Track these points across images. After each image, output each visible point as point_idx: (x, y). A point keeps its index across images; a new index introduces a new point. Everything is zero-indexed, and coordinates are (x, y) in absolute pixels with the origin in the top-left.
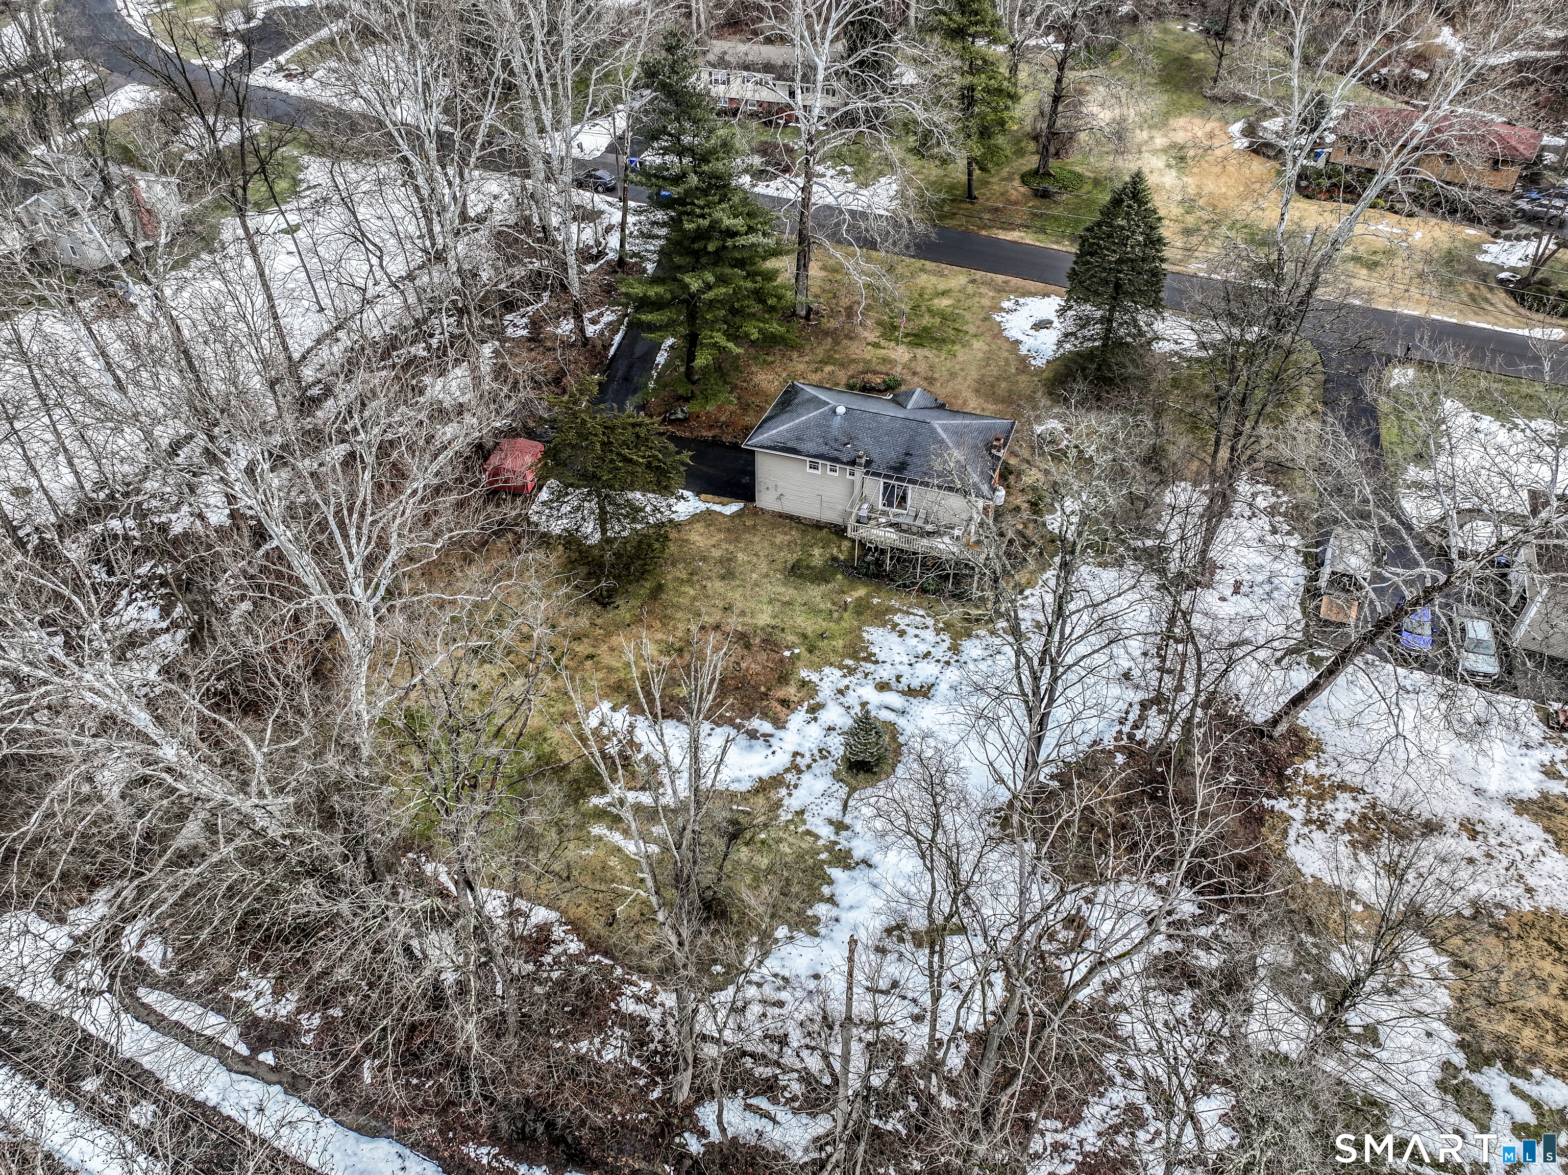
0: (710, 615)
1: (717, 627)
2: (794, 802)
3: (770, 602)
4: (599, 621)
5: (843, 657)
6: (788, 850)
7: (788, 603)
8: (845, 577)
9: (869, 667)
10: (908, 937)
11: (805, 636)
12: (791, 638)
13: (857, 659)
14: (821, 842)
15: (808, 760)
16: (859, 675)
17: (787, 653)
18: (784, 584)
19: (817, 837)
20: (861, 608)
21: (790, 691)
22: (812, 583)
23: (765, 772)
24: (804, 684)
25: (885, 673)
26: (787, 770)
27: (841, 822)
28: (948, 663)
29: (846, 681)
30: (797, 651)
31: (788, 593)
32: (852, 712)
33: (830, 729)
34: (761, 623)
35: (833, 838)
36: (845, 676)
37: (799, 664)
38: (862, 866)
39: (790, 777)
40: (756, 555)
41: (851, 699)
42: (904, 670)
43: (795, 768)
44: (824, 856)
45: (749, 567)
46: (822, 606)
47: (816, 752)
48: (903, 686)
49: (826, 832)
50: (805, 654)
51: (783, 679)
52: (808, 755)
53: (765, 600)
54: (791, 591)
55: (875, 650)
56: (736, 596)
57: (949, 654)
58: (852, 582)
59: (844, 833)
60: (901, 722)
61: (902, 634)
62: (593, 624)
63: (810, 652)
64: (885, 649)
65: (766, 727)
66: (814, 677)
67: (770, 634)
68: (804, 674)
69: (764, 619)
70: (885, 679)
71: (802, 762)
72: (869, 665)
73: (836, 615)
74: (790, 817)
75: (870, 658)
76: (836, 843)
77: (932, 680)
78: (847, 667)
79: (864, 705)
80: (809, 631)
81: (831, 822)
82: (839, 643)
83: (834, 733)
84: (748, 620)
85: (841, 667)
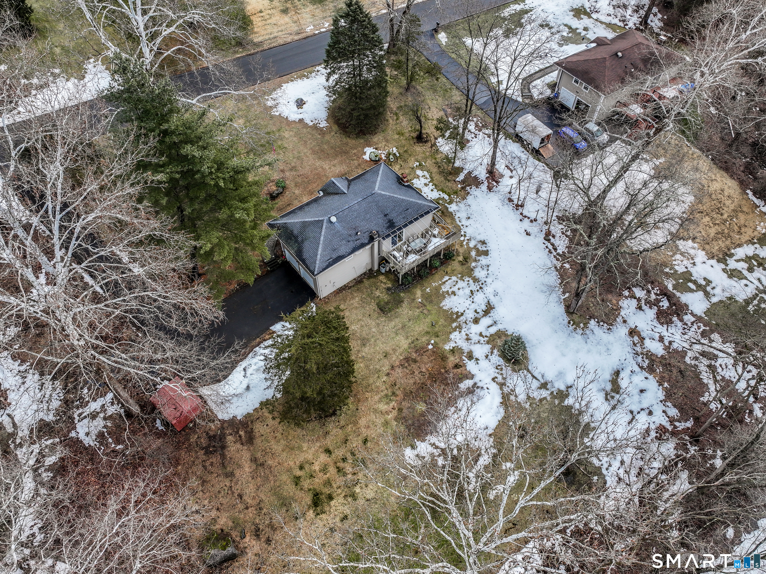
0: (383, 366)
1: (393, 367)
2: (522, 397)
3: (397, 334)
4: (342, 423)
5: (450, 325)
6: (546, 414)
7: (404, 327)
8: (405, 293)
9: (462, 319)
10: (613, 394)
11: (428, 333)
12: (424, 339)
13: (455, 321)
14: (549, 398)
15: (500, 377)
16: (464, 325)
17: (430, 347)
18: (391, 320)
19: (545, 398)
20: (428, 298)
21: (452, 360)
22: (398, 308)
23: (498, 399)
24: (453, 351)
25: (470, 315)
26: (501, 389)
27: (542, 384)
28: (481, 288)
29: (463, 333)
30: (432, 342)
31: (396, 322)
32: (482, 342)
33: (487, 357)
34: (406, 346)
35: (549, 392)
36: (460, 332)
37: (441, 345)
38: (570, 390)
39: (506, 390)
40: (359, 320)
41: (475, 338)
42: (473, 307)
43: (502, 385)
44: (557, 402)
45: (366, 329)
46: (416, 314)
47: (497, 371)
48: (481, 313)
49: (545, 393)
50: (437, 339)
51: (444, 358)
52: (497, 375)
53: (393, 335)
54: (397, 320)
55: (455, 310)
56: (381, 347)
57: (476, 284)
58: (409, 292)
59: (549, 386)
60: (500, 327)
61: (454, 293)
62: (342, 428)
63: (438, 336)
64: (458, 306)
65: (468, 383)
66: (452, 345)
67: (415, 346)
68: (447, 347)
69: (404, 343)
70: (473, 318)
71: (500, 379)
72: (462, 318)
73: (425, 311)
74: (528, 404)
75: (459, 315)
76: (552, 393)
77: (486, 301)
78: (456, 327)
79: (481, 335)
80: (426, 329)
81: (540, 388)
82: (442, 321)
83: (490, 357)
84: (400, 351)
85: (455, 330)
